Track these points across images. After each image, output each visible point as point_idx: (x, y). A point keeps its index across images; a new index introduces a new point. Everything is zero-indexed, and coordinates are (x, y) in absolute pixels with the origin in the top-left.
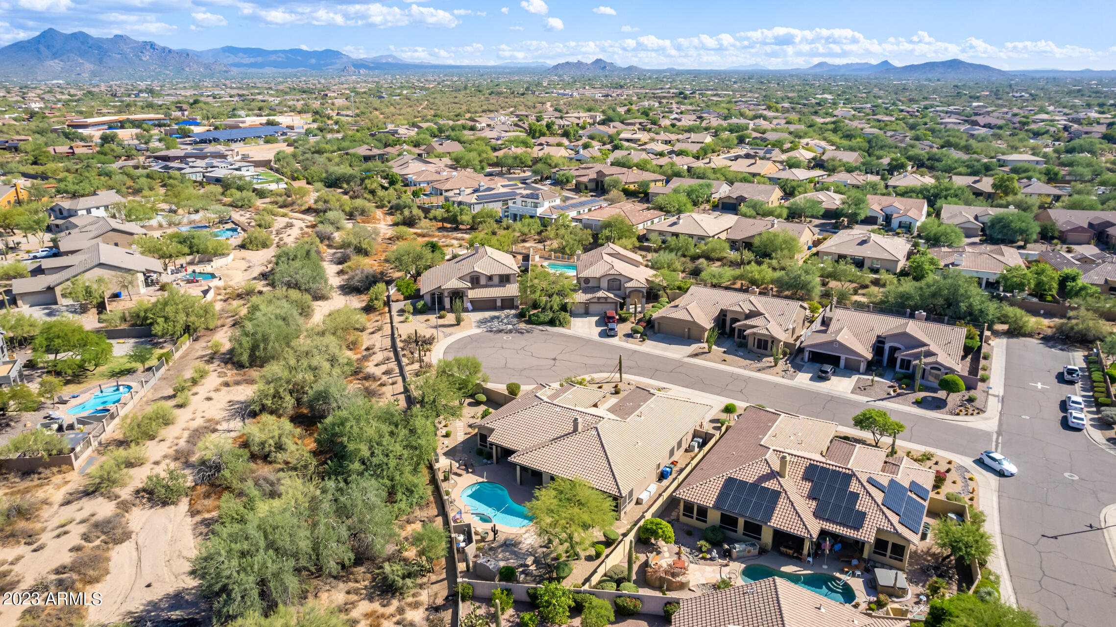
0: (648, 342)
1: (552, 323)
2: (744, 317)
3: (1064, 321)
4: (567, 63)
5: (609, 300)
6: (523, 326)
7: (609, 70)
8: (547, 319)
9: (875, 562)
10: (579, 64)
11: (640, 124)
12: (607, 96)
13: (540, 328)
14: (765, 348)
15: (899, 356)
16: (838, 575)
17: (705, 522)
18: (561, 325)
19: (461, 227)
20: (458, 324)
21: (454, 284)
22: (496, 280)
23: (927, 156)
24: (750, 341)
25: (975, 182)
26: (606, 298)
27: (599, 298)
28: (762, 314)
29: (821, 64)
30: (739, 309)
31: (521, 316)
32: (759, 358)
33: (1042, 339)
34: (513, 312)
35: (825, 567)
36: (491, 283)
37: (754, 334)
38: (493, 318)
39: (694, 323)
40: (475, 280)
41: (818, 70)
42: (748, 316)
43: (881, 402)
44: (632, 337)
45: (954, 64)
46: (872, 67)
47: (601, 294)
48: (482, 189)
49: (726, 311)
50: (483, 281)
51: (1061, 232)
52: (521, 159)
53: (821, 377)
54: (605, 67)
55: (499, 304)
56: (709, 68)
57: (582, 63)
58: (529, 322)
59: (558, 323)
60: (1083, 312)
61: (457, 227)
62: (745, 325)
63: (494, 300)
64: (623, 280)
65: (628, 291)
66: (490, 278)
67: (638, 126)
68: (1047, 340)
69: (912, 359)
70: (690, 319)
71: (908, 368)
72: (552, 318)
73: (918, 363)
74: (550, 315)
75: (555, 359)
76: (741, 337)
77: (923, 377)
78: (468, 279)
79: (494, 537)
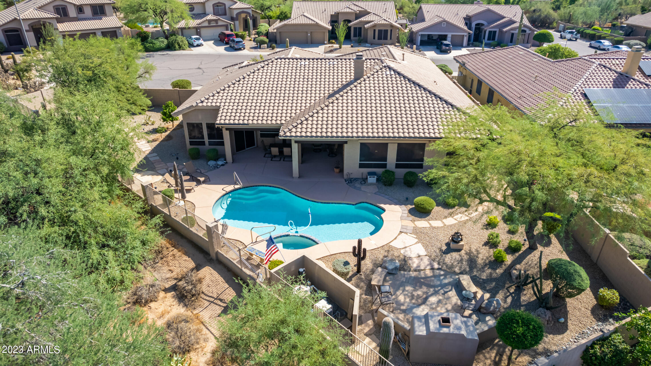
0: (278, 49)
1: (170, 47)
2: (354, 17)
5: (220, 23)
8: (163, 45)
13: (159, 53)
14: (386, 38)
15: (487, 30)
18: (182, 48)
24: (370, 34)
26: (216, 21)
27: (210, 21)
28: (369, 13)
30: (349, 10)
36: (81, 16)
37: (375, 26)
39: (317, 25)
40: (62, 11)
42: (358, 16)
44: (259, 48)
47: (210, 17)
49: (338, 14)
50: (72, 14)
59: (177, 47)
62: (361, 22)
65: (235, 12)
66: (80, 9)
69: (497, 30)
70: (311, 22)
71: (494, 39)
72: (169, 43)
73: (505, 30)
74: (166, 42)
75: (199, 68)
76: (360, 35)
77: (511, 41)
78: (52, 9)
79: (359, 265)
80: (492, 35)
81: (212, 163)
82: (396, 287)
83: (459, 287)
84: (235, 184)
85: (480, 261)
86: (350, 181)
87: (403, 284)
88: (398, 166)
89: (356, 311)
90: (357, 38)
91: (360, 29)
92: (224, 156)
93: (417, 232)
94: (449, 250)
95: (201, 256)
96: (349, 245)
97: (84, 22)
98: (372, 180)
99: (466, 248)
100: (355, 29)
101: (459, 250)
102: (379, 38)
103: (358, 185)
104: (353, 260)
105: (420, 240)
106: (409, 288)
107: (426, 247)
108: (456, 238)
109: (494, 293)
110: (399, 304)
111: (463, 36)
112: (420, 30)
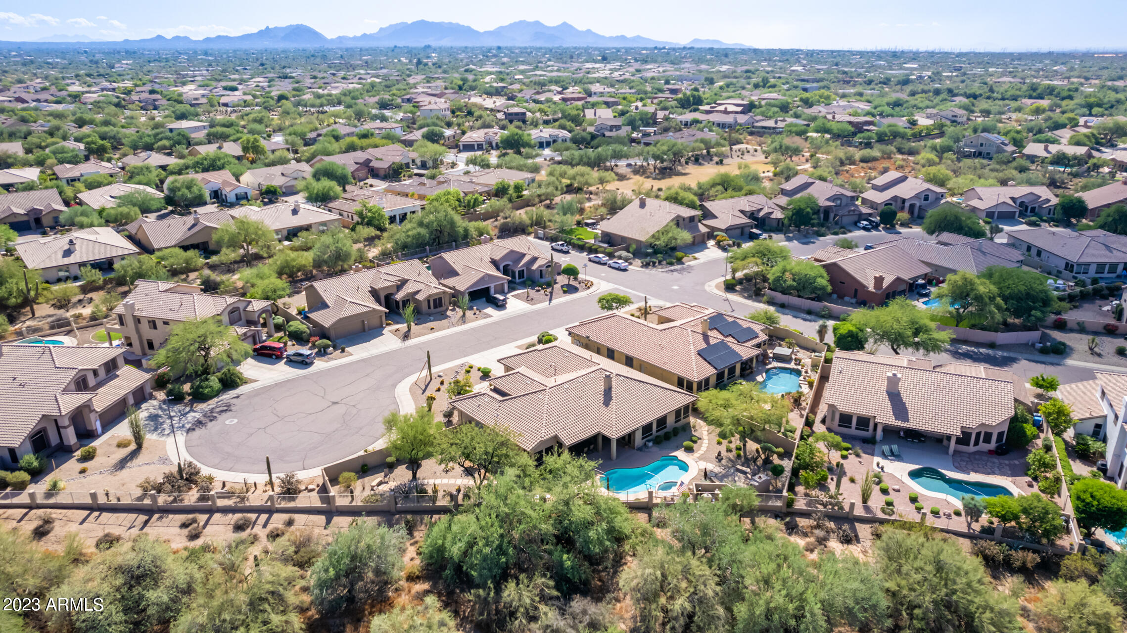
0: (350, 349)
3: (501, 221)
5: (249, 334)
6: (203, 406)
16: (768, 367)
18: (243, 381)
20: (140, 447)
21: (69, 404)
22: (102, 373)
25: (219, 148)
28: (408, 280)
30: (389, 283)
31: (178, 398)
32: (444, 315)
34: (153, 404)
36: (100, 379)
38: (154, 419)
39: (374, 310)
40: (81, 384)
44: (327, 354)
49: (376, 290)
50: (92, 381)
51: (352, 173)
55: (131, 401)
58: (198, 398)
62: (407, 293)
64: (241, 306)
65: (257, 315)
66: (97, 372)
71: (523, 277)
75: (336, 403)
77: (541, 277)
78: (73, 387)
80: (521, 273)
85: (733, 459)
86: (640, 449)
88: (657, 431)
97: (106, 387)
98: (651, 444)
102: (435, 307)
103: (646, 450)
111: (503, 284)
112: (468, 289)
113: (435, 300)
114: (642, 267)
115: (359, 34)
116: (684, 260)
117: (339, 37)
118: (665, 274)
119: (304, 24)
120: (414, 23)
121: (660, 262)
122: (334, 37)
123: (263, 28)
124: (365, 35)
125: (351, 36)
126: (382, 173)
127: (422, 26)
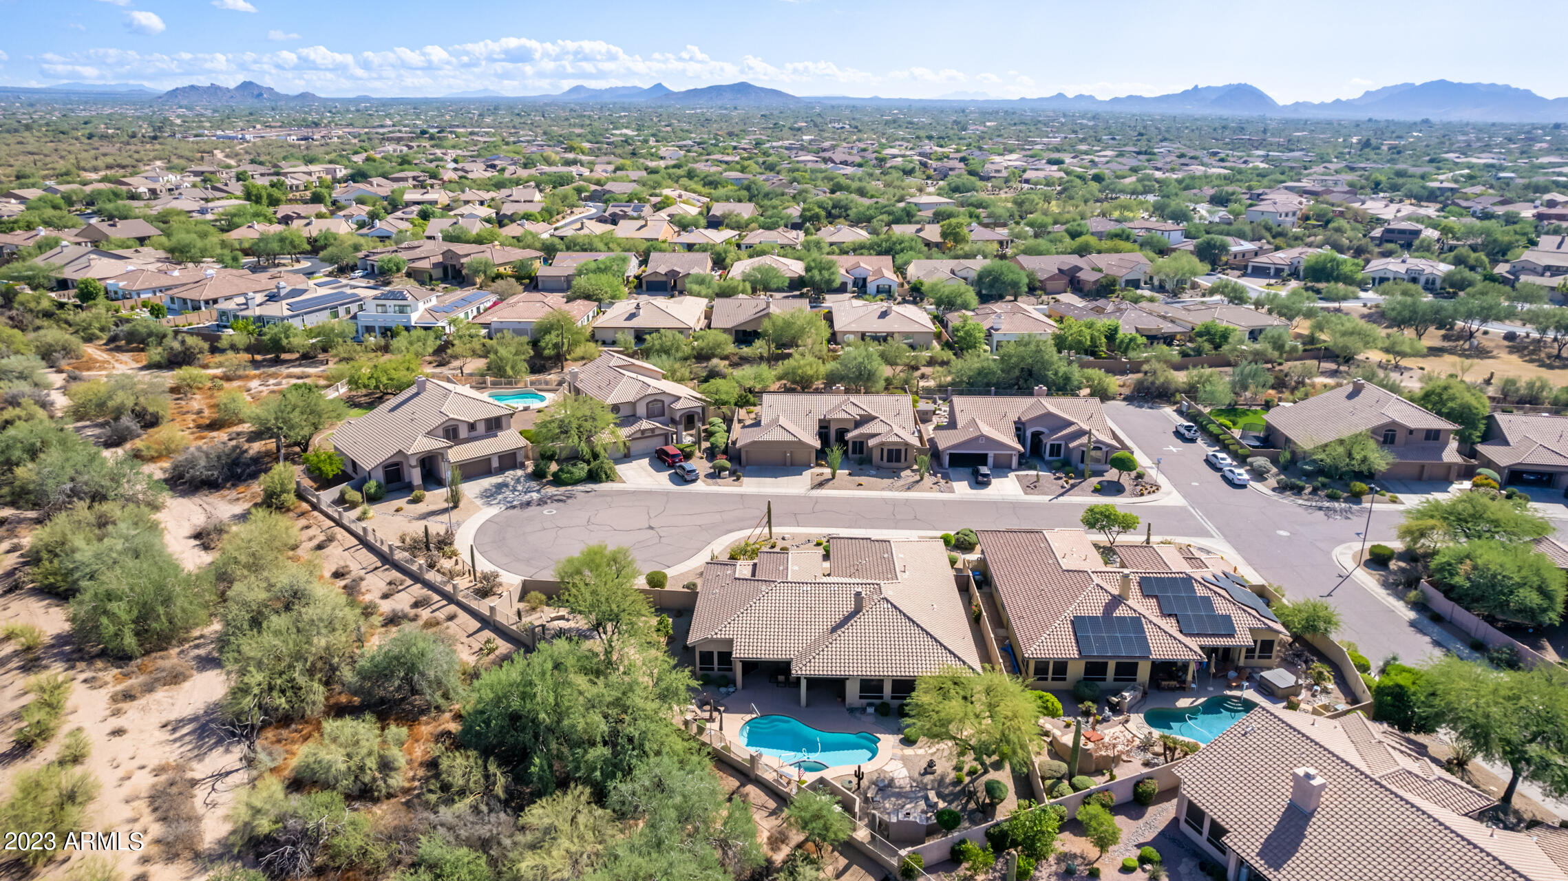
0: (745, 480)
1: (593, 477)
2: (852, 425)
3: (1140, 376)
4: (192, 87)
5: (657, 432)
6: (551, 490)
7: (269, 100)
8: (583, 474)
9: (1252, 668)
10: (214, 90)
11: (414, 178)
12: (306, 139)
14: (898, 460)
15: (1048, 442)
16: (1228, 693)
17: (1064, 679)
18: (609, 478)
19: (284, 356)
20: (456, 507)
21: (422, 445)
22: (481, 428)
23: (831, 203)
24: (876, 455)
25: (919, 231)
26: (652, 430)
27: (643, 432)
28: (875, 418)
29: (577, 89)
30: (846, 416)
31: (538, 475)
32: (895, 474)
33: (1125, 399)
34: (519, 473)
35: (1211, 689)
36: (474, 434)
37: (883, 444)
38: (500, 487)
39: (800, 441)
40: (451, 432)
41: (574, 97)
42: (858, 424)
43: (1061, 499)
44: (719, 477)
45: (743, 89)
46: (641, 92)
47: (645, 425)
48: (283, 293)
49: (829, 421)
50: (463, 433)
51: (1041, 281)
52: (292, 242)
53: (980, 482)
54: (260, 95)
55: (495, 463)
56: (419, 95)
57: (218, 88)
58: (557, 481)
59: (603, 476)
60: (1155, 365)
61: (278, 357)
62: (862, 435)
63: (487, 460)
64: (667, 400)
65: (678, 414)
66: (472, 426)
67: (411, 182)
68: (1129, 399)
69: (1063, 443)
70: (792, 438)
71: (1058, 454)
72: (590, 471)
73: (1072, 445)
74: (586, 468)
75: (651, 528)
76: (861, 452)
77: (1082, 461)
78: (441, 432)
79: (859, 784)
80: (1056, 450)
81: (723, 690)
82: (884, 798)
83: (927, 799)
84: (751, 713)
85: (947, 781)
86: (852, 710)
87: (889, 797)
88: (893, 698)
89: (857, 810)
90: (858, 456)
91: (862, 443)
92: (734, 683)
93: (904, 759)
94: (926, 772)
95: (742, 778)
96: (851, 769)
97: (477, 443)
98: (871, 710)
99: (939, 772)
100: (854, 443)
101: (933, 773)
102: (889, 460)
103: (858, 715)
104: (855, 780)
105: (905, 765)
106: (893, 799)
107: (909, 771)
108: (931, 764)
109: (950, 803)
110: (885, 809)
111: (1011, 455)
112: (949, 448)
113: (890, 451)
114: (1274, 490)
115: (1329, 100)
116: (1365, 498)
117: (1297, 104)
118: (1300, 510)
119: (1249, 83)
120: (1424, 86)
121: (1315, 491)
122: (1289, 102)
123: (1190, 88)
124: (1338, 102)
125: (1316, 102)
126: (1087, 288)
127: (1441, 90)
